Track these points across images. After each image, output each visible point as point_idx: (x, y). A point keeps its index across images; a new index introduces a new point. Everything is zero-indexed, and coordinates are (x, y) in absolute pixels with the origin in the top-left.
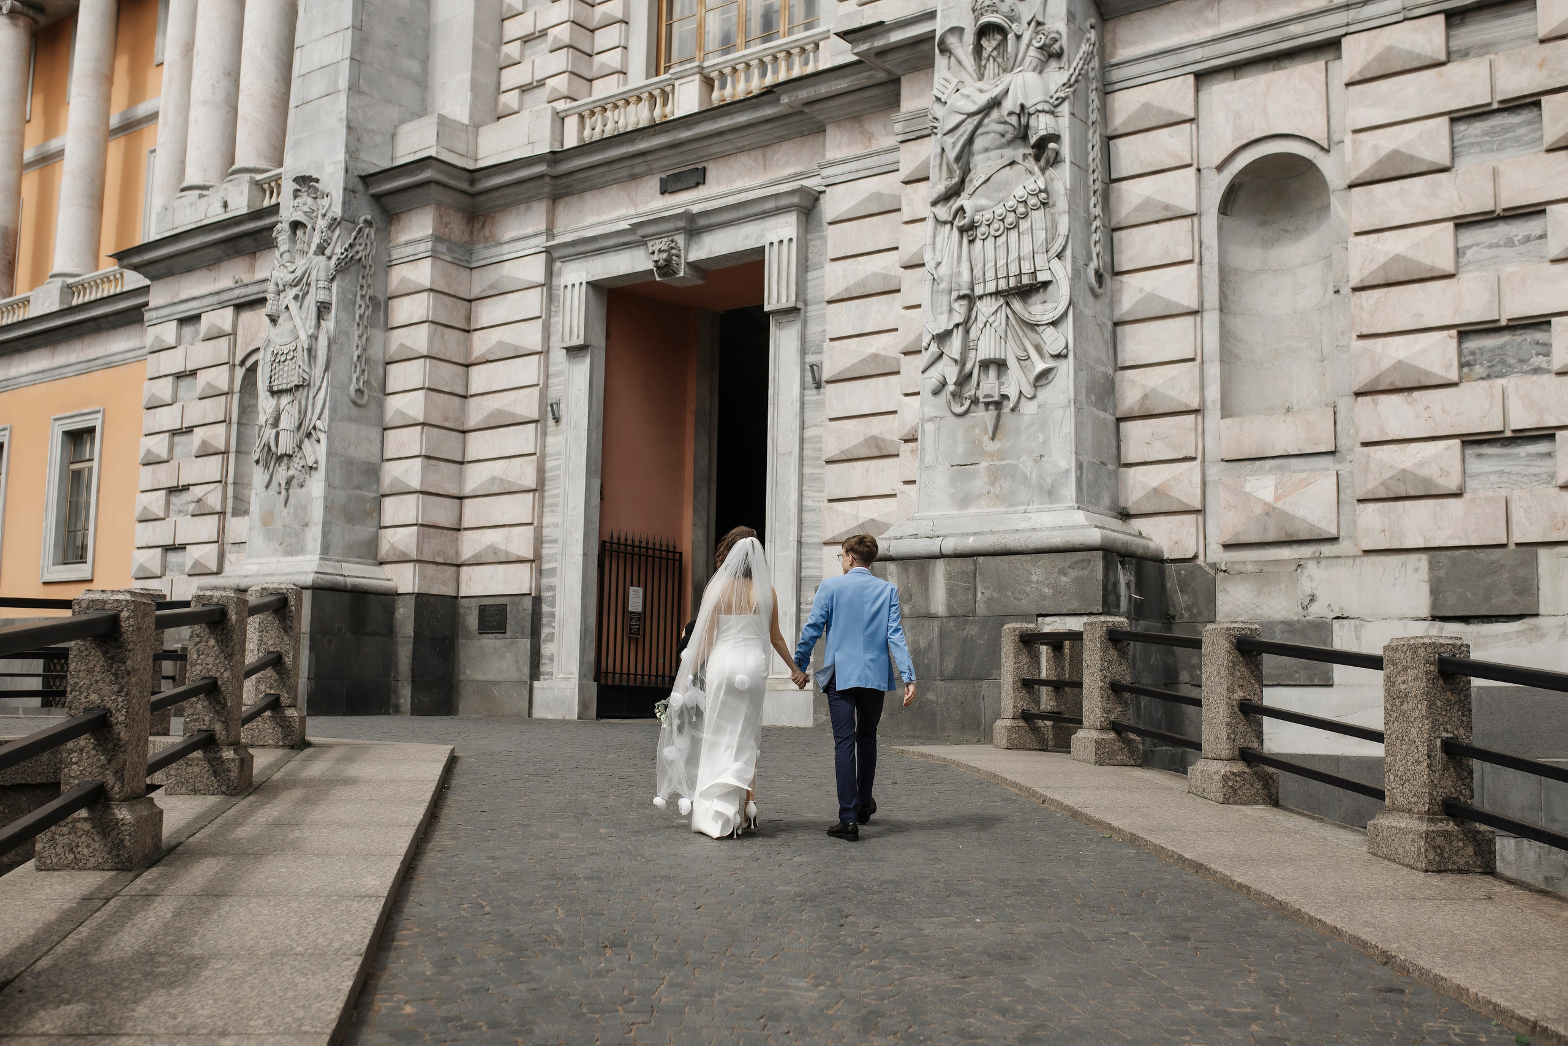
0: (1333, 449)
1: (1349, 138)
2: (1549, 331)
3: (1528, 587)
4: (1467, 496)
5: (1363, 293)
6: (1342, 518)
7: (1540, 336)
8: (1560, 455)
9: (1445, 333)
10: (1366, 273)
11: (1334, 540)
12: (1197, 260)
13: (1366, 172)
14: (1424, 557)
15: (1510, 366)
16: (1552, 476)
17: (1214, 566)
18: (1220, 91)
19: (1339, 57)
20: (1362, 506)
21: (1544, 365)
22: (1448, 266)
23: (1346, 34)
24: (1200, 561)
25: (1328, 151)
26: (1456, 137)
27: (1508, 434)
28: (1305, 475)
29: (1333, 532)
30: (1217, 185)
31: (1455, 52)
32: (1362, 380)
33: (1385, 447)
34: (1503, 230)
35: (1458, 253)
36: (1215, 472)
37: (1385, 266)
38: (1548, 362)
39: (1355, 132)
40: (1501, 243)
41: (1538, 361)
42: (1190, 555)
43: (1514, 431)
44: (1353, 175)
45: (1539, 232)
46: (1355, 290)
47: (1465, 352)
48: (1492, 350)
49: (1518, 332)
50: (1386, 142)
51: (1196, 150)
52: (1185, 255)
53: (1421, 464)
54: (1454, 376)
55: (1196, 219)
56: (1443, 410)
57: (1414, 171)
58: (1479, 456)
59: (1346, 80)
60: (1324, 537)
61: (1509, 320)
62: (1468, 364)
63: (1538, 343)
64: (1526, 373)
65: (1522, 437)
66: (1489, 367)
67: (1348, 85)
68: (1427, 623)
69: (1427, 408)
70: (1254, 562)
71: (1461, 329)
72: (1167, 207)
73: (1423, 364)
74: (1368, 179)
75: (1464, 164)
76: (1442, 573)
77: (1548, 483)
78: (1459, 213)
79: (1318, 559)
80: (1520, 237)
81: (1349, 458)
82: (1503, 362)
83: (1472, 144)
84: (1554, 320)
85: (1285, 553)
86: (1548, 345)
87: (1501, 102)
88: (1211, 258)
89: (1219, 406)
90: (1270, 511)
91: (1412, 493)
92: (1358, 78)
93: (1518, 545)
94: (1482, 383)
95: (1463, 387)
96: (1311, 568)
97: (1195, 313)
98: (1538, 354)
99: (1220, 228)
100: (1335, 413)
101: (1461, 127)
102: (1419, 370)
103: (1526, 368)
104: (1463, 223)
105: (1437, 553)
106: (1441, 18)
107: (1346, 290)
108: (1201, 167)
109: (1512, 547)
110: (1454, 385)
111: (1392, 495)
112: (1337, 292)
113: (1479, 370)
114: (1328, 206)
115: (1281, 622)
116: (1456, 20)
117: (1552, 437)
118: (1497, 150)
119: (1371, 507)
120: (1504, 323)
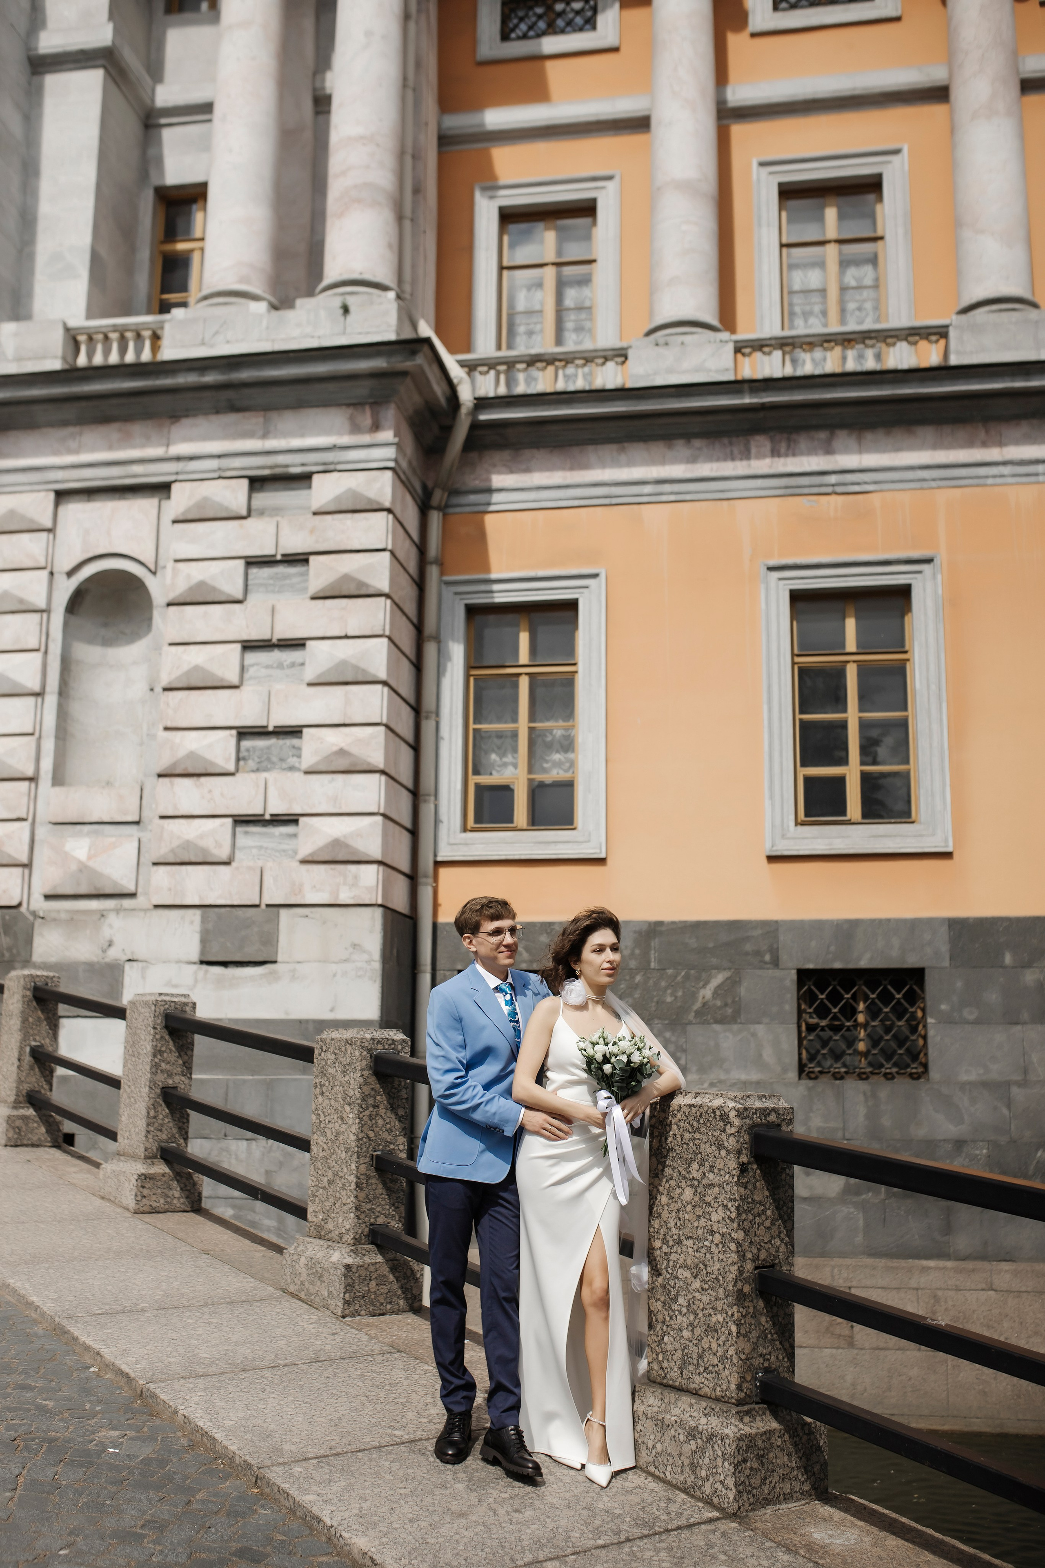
0: (136, 819)
1: (170, 565)
2: (301, 737)
3: (270, 939)
4: (234, 864)
5: (171, 694)
6: (141, 877)
7: (295, 741)
8: (301, 837)
9: (227, 732)
10: (173, 676)
11: (133, 895)
12: (43, 649)
13: (181, 595)
14: (198, 913)
15: (273, 763)
16: (296, 852)
17: (34, 914)
18: (73, 510)
19: (169, 497)
20: (155, 868)
21: (297, 765)
22: (234, 679)
23: (175, 481)
24: (23, 909)
25: (154, 573)
26: (250, 577)
27: (267, 817)
28: (113, 839)
29: (131, 888)
30: (66, 588)
31: (255, 510)
32: (163, 764)
33: (177, 821)
34: (277, 655)
35: (243, 669)
36: (42, 832)
37: (188, 673)
38: (300, 763)
39: (177, 561)
40: (275, 665)
41: (293, 761)
42: (14, 903)
43: (272, 815)
44: (171, 596)
45: (300, 660)
46: (166, 689)
47: (242, 748)
48: (262, 749)
49: (281, 737)
50: (197, 573)
51: (50, 556)
52: (33, 643)
53: (201, 837)
54: (231, 767)
55: (45, 615)
56: (222, 794)
57: (216, 599)
58: (246, 833)
59: (172, 516)
60: (125, 891)
61: (275, 727)
62: (244, 759)
63: (294, 747)
64: (284, 769)
65: (278, 820)
66: (259, 763)
67: (175, 522)
68: (195, 967)
69: (210, 791)
70: (68, 911)
71: (241, 730)
72: (21, 601)
73: (209, 756)
74: (182, 600)
75: (252, 599)
76: (210, 926)
77: (293, 857)
78: (245, 637)
79: (117, 911)
80: (288, 662)
81: (150, 827)
82: (268, 759)
83: (261, 585)
84: (305, 730)
85: (94, 904)
86: (299, 749)
87: (283, 555)
88: (56, 648)
89: (50, 776)
90: (83, 868)
91: (193, 859)
92: (181, 518)
93: (268, 906)
94: (253, 776)
95: (238, 776)
96: (112, 918)
97: (36, 694)
98: (293, 756)
99: (66, 624)
100: (142, 790)
101: (254, 571)
102: (206, 761)
103: (284, 766)
104: (248, 646)
105: (208, 910)
106: (245, 483)
107: (158, 689)
108: (55, 571)
109: (263, 906)
110: (232, 774)
111: (178, 860)
112: (152, 690)
113: (251, 764)
114: (150, 619)
115: (85, 963)
116: (257, 485)
117: (296, 822)
118: (279, 592)
119: (162, 869)
120: (271, 729)
